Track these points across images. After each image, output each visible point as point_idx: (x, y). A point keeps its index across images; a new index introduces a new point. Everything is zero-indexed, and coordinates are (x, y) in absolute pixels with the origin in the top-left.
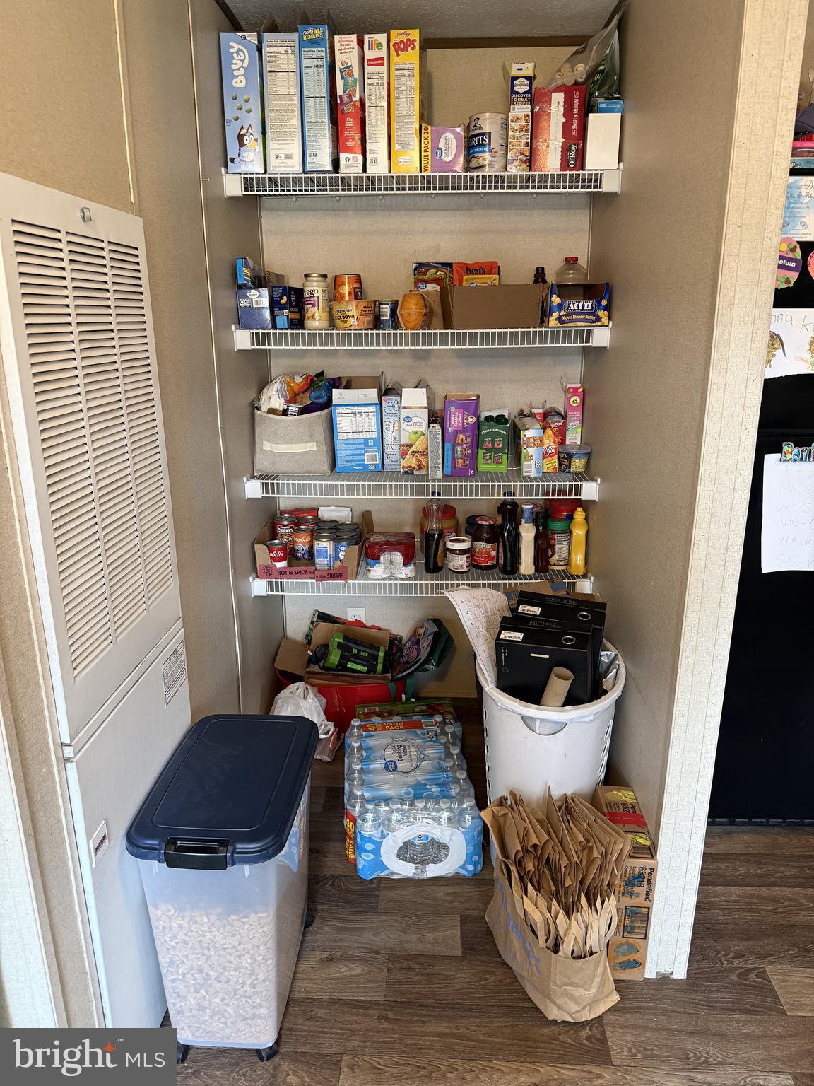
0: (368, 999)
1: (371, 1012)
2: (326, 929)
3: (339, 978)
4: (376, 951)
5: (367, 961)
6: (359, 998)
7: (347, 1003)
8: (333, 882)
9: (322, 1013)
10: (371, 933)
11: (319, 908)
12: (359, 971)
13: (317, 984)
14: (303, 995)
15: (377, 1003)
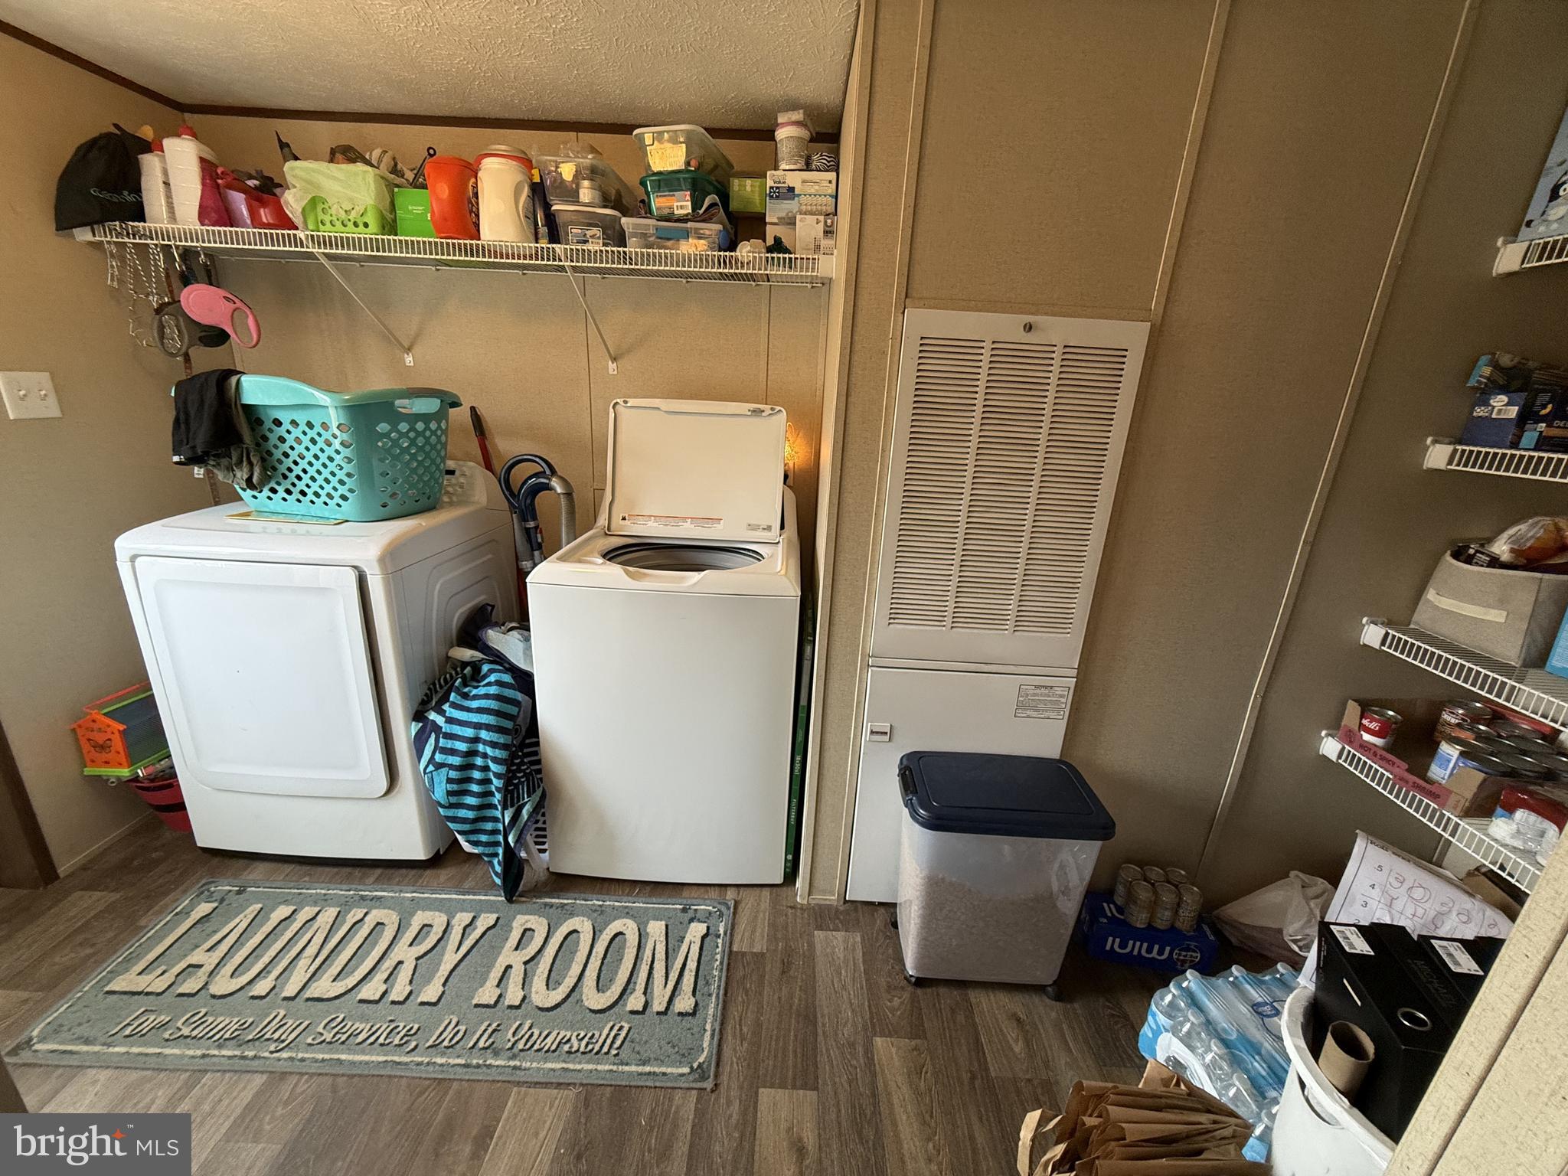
0: (989, 1059)
1: (976, 1064)
2: (1054, 1014)
3: (1001, 1030)
4: (1047, 1067)
5: (1032, 1057)
6: (986, 1051)
7: (977, 1040)
8: (1119, 1016)
9: (961, 1018)
10: (1068, 1060)
11: (1076, 1006)
12: (1017, 1049)
13: (988, 1012)
14: (973, 1001)
15: (987, 1069)
